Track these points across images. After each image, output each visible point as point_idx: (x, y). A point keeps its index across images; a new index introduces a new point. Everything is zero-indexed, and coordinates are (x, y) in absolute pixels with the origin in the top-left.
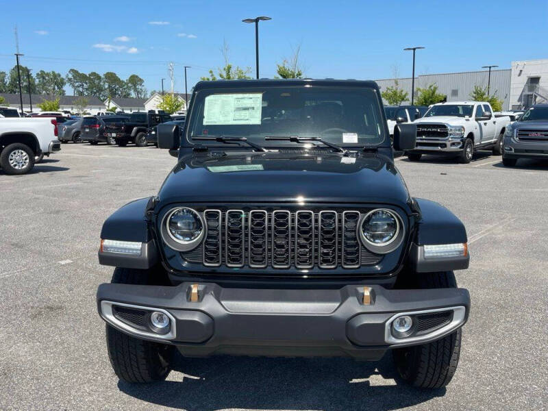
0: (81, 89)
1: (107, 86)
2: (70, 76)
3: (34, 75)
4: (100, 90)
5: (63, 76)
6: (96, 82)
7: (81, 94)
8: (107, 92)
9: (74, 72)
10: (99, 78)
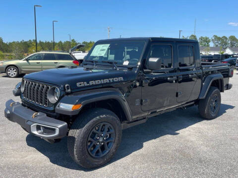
0: (217, 44)
1: (229, 42)
2: (213, 38)
3: (198, 39)
4: (226, 44)
5: (210, 38)
6: (225, 40)
7: (217, 46)
8: (229, 45)
9: (215, 36)
10: (226, 38)
